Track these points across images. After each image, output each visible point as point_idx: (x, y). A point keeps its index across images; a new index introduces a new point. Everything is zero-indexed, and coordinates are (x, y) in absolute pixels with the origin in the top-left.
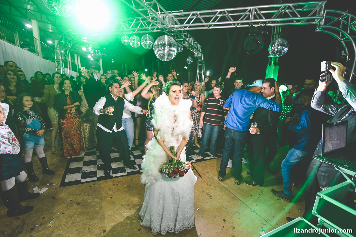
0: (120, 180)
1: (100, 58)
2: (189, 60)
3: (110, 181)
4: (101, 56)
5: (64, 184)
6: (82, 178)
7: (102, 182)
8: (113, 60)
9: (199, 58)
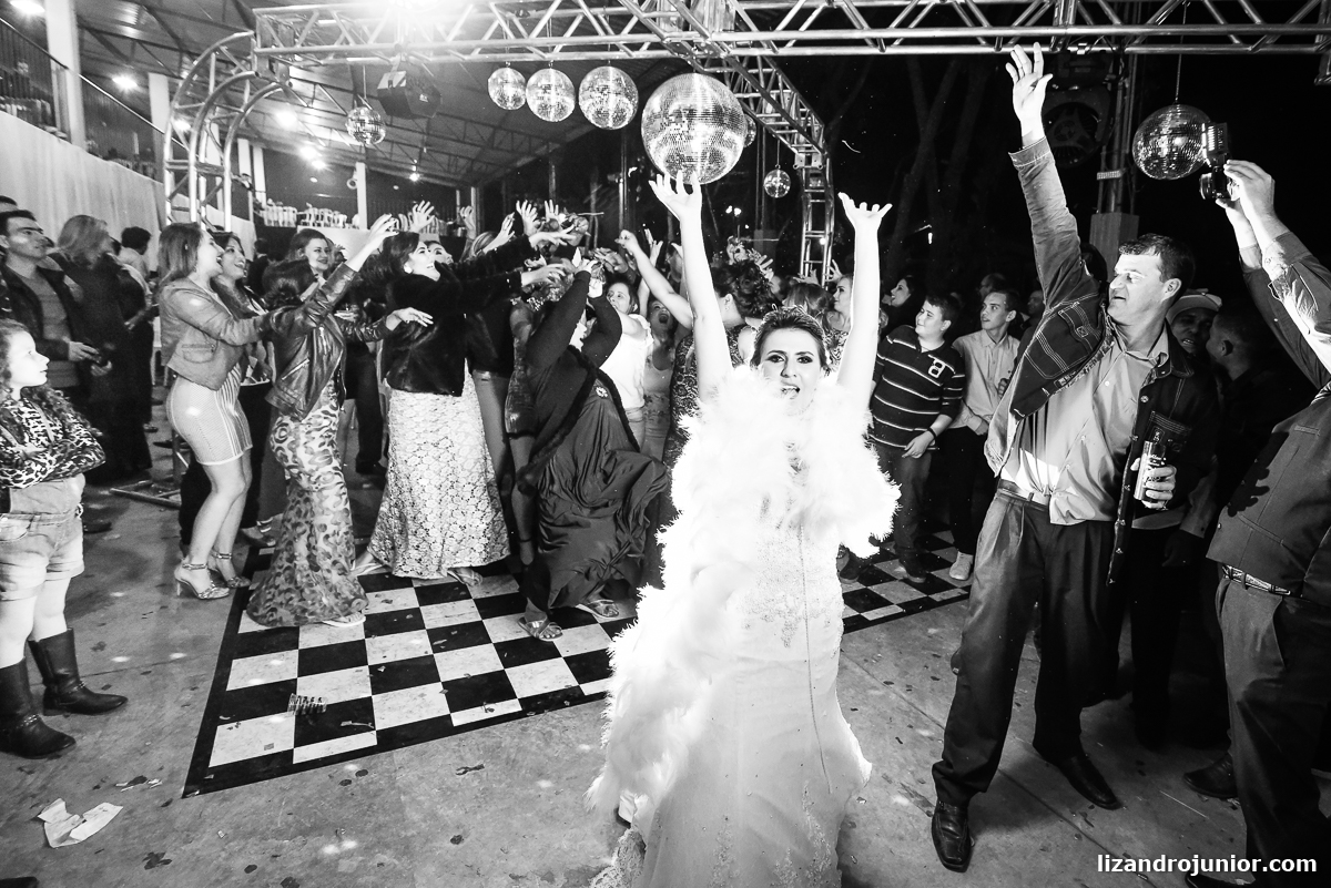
0: (490, 742)
1: (356, 160)
2: (774, 181)
3: (441, 748)
4: (363, 151)
5: (205, 778)
6: (298, 743)
7: (401, 755)
8: (414, 168)
9: (811, 172)
